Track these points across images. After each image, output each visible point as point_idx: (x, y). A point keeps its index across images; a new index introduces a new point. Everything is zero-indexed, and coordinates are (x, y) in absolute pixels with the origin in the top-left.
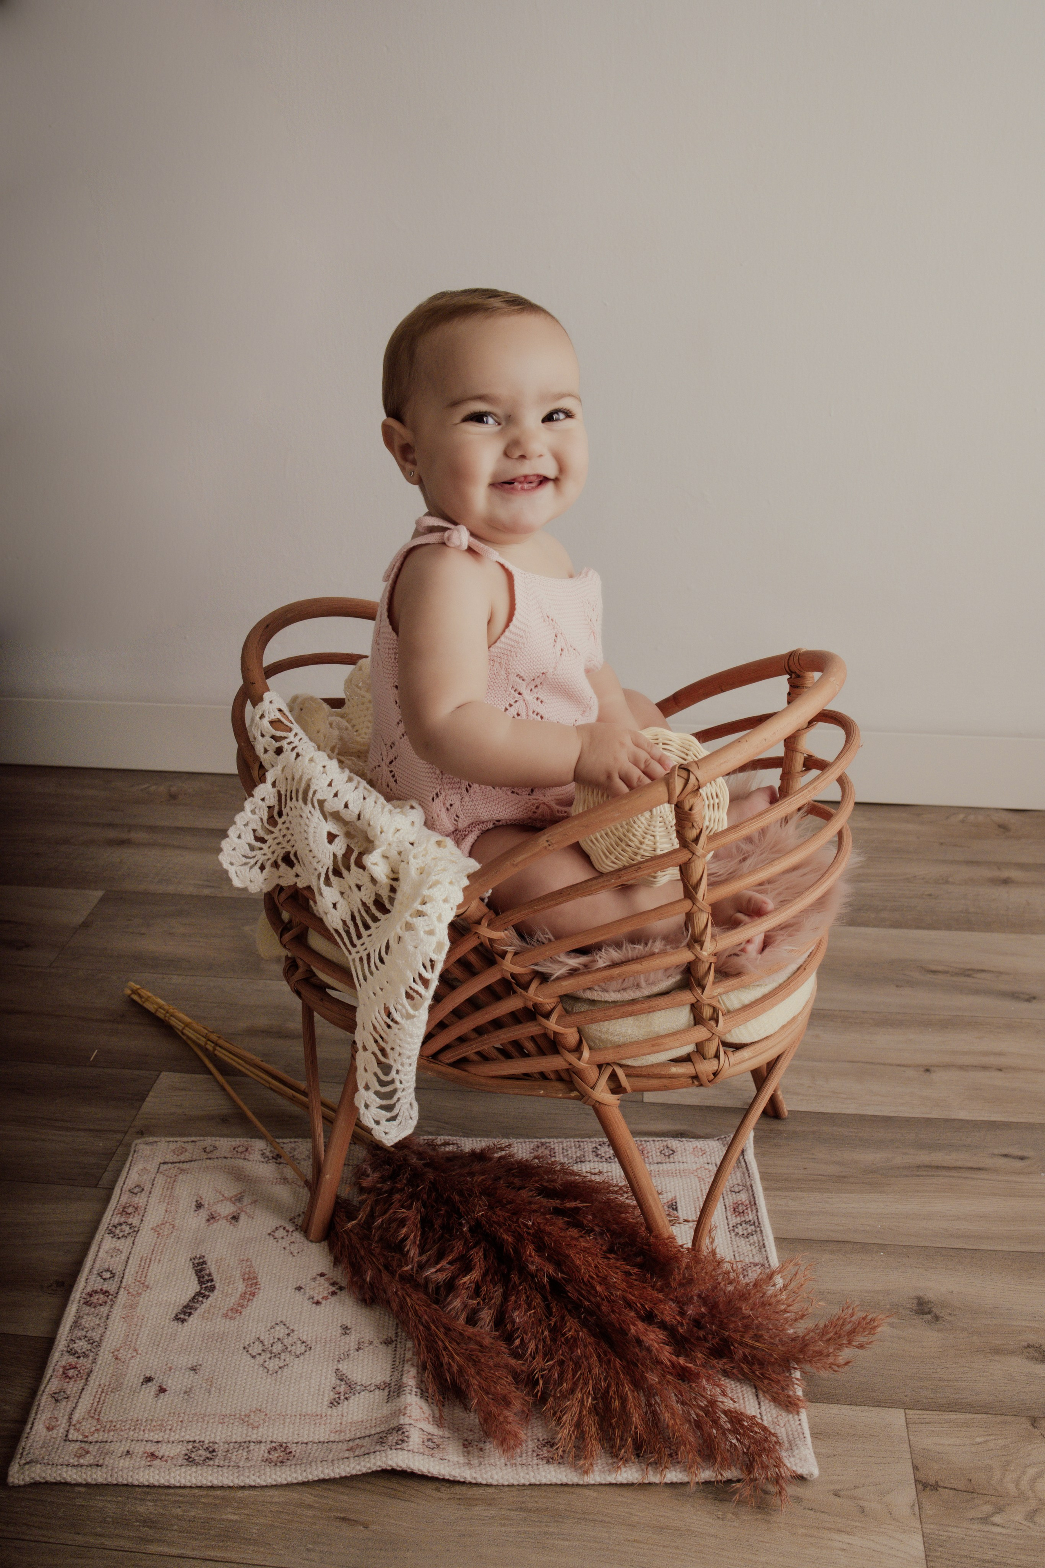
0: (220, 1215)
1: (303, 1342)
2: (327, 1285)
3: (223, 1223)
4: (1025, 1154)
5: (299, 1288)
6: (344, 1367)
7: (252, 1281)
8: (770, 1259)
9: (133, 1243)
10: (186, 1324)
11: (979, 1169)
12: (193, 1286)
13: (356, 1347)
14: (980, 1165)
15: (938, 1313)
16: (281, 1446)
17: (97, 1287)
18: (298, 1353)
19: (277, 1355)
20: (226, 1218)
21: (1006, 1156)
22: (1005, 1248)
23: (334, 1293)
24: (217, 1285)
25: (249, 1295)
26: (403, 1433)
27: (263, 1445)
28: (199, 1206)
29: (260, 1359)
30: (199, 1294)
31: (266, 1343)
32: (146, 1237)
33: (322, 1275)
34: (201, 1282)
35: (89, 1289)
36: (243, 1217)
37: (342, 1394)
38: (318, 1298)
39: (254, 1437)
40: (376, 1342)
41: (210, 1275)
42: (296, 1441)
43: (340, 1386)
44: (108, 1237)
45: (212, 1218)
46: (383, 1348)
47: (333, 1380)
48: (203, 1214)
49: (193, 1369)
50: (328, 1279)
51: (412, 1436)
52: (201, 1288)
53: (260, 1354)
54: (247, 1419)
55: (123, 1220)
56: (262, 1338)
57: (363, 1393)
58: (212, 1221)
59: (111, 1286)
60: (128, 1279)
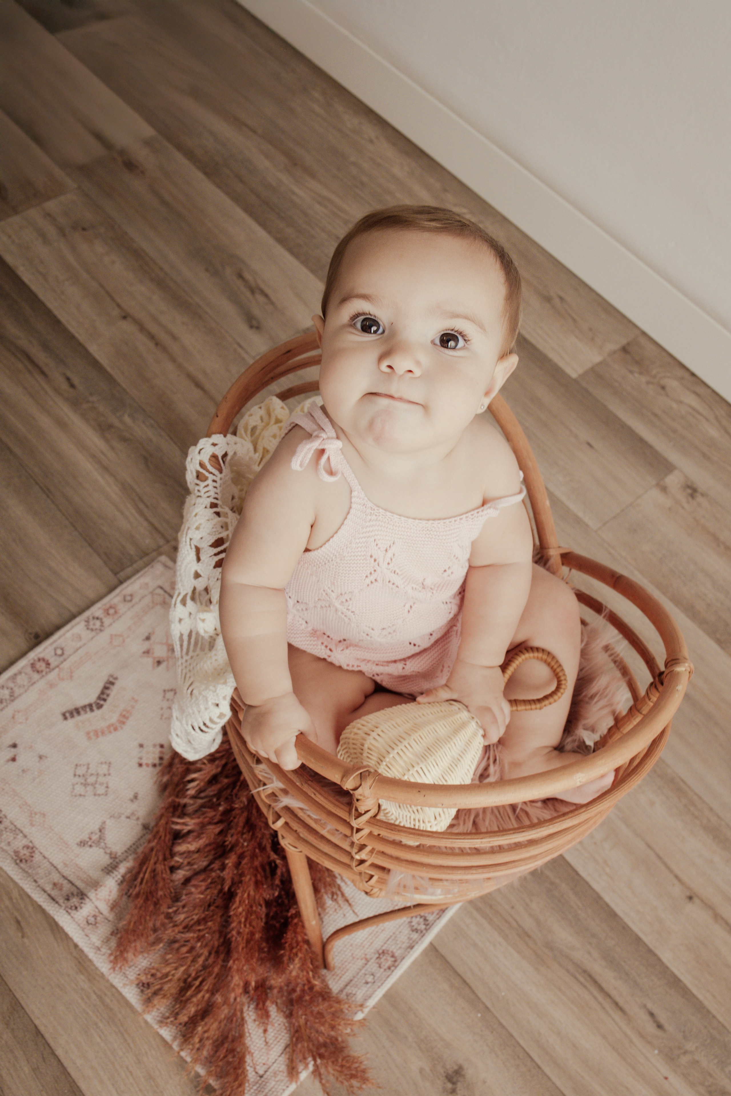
0: (153, 653)
1: (107, 787)
2: (157, 756)
3: (149, 661)
4: (666, 1025)
5: (141, 746)
6: (110, 823)
7: (124, 718)
8: (404, 960)
9: (92, 638)
10: (65, 722)
11: (621, 1009)
12: (92, 698)
13: (129, 815)
14: (626, 1007)
15: (458, 1089)
16: (32, 848)
17: (47, 658)
18: (98, 792)
19: (85, 785)
20: (154, 658)
21: (652, 1014)
22: (558, 1083)
23: (154, 765)
24: (105, 707)
25: (114, 728)
26: (82, 903)
27: (25, 839)
28: (148, 638)
29: (77, 779)
30: (90, 706)
31: (90, 771)
32: (103, 638)
33: (162, 746)
34: (99, 698)
35: (41, 656)
36: (163, 666)
37: (92, 841)
38: (144, 761)
39: (26, 831)
40: (141, 821)
41: (108, 695)
42: (42, 851)
43: (96, 834)
44: (83, 623)
45: (147, 652)
46: (139, 828)
47: (96, 828)
48: (146, 645)
49: (41, 757)
50: (161, 752)
51: (84, 909)
52: (95, 702)
53: (79, 776)
54: (33, 815)
55: (101, 616)
56: (91, 766)
57: (101, 850)
58: (146, 655)
59: (54, 662)
60: (66, 665)
